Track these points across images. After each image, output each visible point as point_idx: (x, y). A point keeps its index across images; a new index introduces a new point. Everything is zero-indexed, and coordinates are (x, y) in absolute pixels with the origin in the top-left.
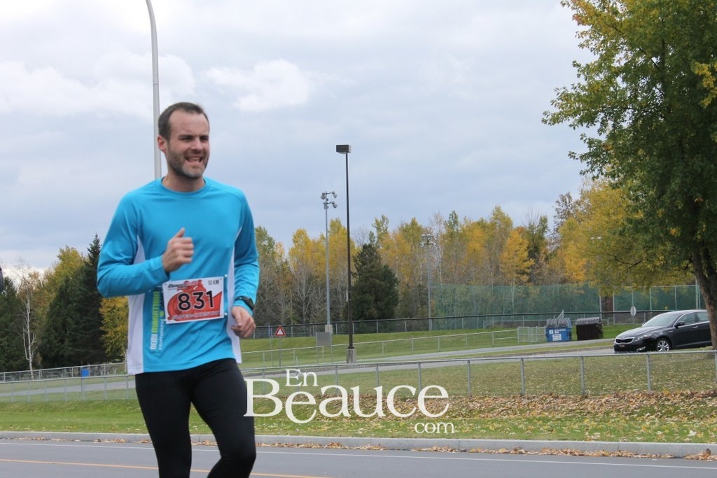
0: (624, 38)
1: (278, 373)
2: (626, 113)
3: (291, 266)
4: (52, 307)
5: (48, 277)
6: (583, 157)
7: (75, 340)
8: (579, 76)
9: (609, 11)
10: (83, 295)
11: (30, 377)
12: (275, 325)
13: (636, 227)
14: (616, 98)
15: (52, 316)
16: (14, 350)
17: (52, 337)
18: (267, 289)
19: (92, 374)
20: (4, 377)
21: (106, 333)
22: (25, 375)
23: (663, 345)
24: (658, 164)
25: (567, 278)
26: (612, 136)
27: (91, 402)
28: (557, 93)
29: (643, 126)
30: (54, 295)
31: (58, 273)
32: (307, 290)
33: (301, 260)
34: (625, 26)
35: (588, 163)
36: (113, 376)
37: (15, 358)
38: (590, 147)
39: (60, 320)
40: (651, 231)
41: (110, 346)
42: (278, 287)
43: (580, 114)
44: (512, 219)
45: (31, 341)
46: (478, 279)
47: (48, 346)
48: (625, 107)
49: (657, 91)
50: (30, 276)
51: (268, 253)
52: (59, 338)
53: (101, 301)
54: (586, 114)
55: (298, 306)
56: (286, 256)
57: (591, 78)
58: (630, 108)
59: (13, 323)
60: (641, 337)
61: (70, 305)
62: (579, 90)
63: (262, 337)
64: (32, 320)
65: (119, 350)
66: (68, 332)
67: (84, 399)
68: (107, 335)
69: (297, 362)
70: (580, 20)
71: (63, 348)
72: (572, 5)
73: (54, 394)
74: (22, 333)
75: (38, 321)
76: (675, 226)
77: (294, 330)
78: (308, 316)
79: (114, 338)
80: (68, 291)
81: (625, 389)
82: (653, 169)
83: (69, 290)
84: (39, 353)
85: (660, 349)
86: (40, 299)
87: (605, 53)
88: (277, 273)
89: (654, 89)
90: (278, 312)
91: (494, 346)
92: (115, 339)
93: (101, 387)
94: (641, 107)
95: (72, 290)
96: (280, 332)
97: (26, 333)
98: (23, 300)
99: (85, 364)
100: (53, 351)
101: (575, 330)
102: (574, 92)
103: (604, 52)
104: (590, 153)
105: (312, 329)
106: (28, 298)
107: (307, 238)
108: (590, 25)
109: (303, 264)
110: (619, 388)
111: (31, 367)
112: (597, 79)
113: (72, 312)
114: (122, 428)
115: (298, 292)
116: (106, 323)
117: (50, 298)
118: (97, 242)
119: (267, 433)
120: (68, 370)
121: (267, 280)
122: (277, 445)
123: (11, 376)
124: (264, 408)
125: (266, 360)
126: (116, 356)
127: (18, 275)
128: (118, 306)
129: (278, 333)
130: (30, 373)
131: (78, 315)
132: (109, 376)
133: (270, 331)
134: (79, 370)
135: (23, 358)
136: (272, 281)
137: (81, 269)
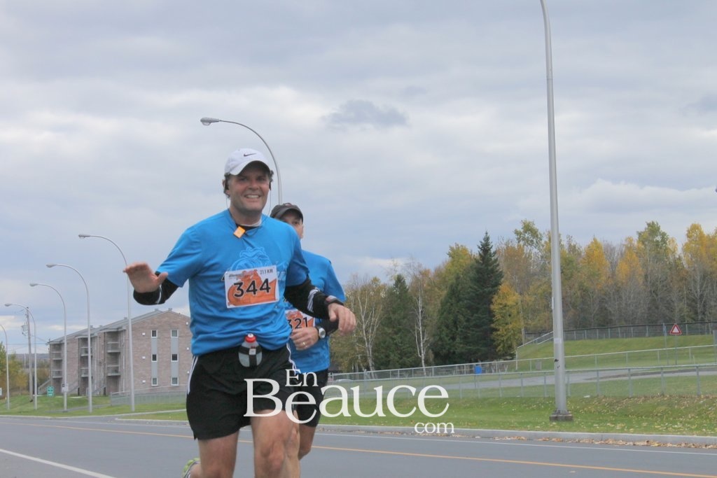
1: (674, 372)
3: (684, 262)
4: (443, 304)
5: (439, 273)
7: (466, 338)
10: (473, 292)
11: (423, 373)
12: (670, 323)
15: (443, 313)
16: (407, 347)
17: (444, 334)
18: (660, 286)
19: (484, 372)
20: (399, 373)
21: (498, 330)
22: (417, 372)
27: (485, 399)
30: (445, 292)
31: (448, 270)
32: (701, 287)
33: (695, 255)
36: (503, 373)
37: (408, 355)
39: (451, 317)
41: (502, 345)
42: (671, 284)
45: (423, 338)
47: (440, 343)
50: (421, 273)
51: (661, 248)
52: (451, 335)
53: (493, 298)
55: (692, 303)
56: (679, 252)
59: (406, 320)
61: (461, 303)
63: (654, 336)
64: (424, 318)
65: (510, 347)
66: (459, 329)
67: (479, 396)
68: (499, 333)
69: (694, 360)
71: (454, 346)
74: (414, 330)
75: (429, 319)
77: (689, 328)
78: (704, 314)
79: (505, 335)
80: (459, 289)
83: (459, 287)
84: (430, 351)
86: (430, 297)
88: (670, 269)
90: (671, 310)
92: (507, 337)
93: (495, 384)
95: (462, 288)
96: (676, 330)
97: (418, 330)
98: (415, 298)
99: (477, 362)
100: (445, 349)
105: (708, 327)
106: (419, 295)
107: (701, 233)
109: (697, 260)
111: (423, 364)
113: (463, 309)
114: (522, 425)
115: (693, 289)
116: (497, 320)
117: (441, 295)
118: (487, 239)
119: (673, 433)
120: (459, 366)
121: (660, 276)
122: (683, 445)
123: (404, 373)
124: (663, 408)
125: (660, 359)
126: (508, 354)
127: (409, 273)
128: (510, 303)
129: (674, 331)
130: (422, 369)
131: (469, 311)
132: (501, 373)
133: (665, 329)
134: (471, 367)
135: (415, 354)
136: (664, 278)
137: (471, 267)
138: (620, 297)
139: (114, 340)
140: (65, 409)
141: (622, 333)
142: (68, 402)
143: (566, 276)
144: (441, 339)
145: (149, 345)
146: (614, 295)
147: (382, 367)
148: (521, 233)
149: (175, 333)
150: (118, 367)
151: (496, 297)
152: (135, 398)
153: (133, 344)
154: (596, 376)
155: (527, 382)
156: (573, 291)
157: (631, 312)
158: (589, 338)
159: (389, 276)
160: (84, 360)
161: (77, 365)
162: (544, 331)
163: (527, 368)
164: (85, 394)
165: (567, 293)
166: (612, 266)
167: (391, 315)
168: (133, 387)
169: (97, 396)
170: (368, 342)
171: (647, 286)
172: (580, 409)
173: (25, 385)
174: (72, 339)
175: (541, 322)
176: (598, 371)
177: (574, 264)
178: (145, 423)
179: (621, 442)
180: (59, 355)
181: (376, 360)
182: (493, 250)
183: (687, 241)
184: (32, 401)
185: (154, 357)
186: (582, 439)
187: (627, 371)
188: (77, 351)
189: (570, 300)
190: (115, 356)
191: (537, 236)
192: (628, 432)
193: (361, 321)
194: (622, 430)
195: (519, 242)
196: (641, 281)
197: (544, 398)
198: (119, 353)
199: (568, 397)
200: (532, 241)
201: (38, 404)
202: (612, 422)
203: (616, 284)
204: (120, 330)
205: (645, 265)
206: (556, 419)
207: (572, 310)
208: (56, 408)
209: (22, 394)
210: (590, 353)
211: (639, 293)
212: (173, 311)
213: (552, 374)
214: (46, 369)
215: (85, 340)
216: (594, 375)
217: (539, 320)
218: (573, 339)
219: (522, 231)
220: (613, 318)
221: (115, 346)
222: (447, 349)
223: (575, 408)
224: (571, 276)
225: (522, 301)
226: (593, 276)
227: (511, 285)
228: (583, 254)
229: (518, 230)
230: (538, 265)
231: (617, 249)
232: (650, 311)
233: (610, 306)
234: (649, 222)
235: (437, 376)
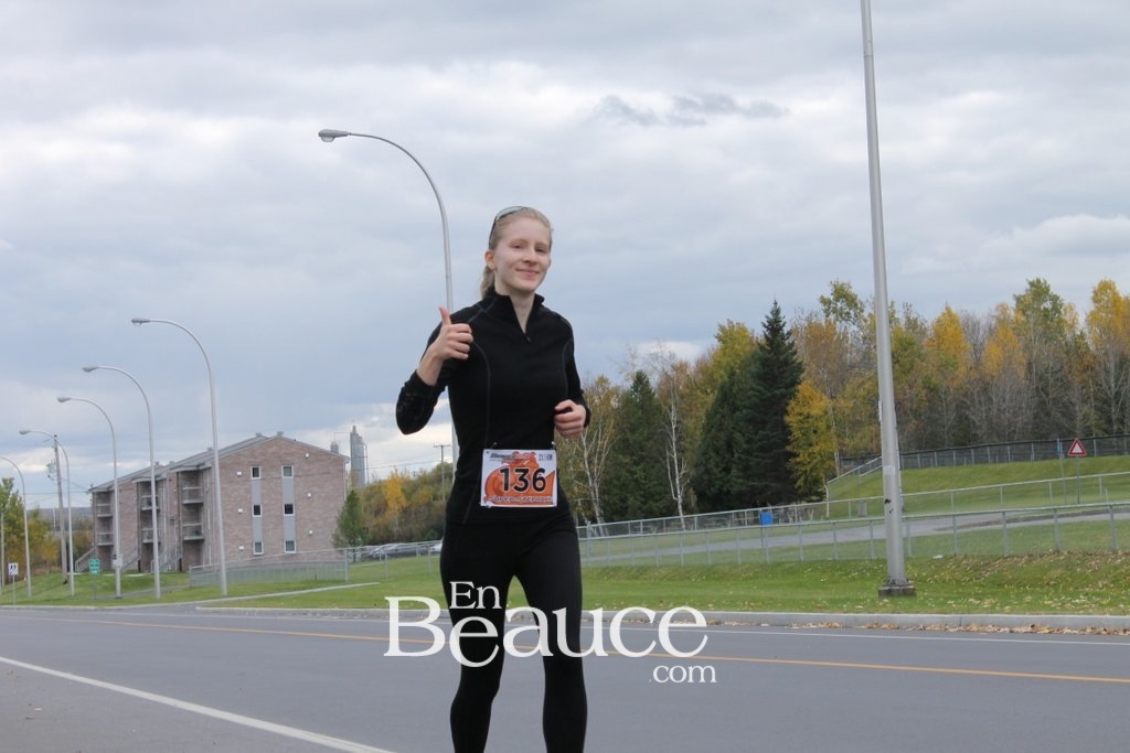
1: (1075, 515)
3: (1089, 341)
4: (709, 416)
5: (702, 367)
7: (747, 468)
10: (756, 396)
11: (680, 526)
12: (1069, 437)
15: (709, 431)
16: (655, 486)
17: (711, 465)
19: (776, 521)
20: (642, 527)
21: (798, 456)
22: (672, 523)
27: (779, 564)
30: (711, 398)
31: (718, 364)
32: (1116, 381)
33: (1107, 329)
36: (807, 523)
37: (657, 497)
39: (722, 435)
41: (803, 478)
42: (1069, 376)
45: (679, 471)
47: (705, 477)
50: (674, 368)
51: (1052, 321)
52: (724, 465)
53: (787, 404)
55: (1103, 405)
56: (1081, 325)
59: (651, 442)
61: (738, 413)
63: (1045, 458)
64: (680, 439)
65: (817, 481)
66: (736, 455)
67: (768, 559)
68: (798, 459)
69: (1107, 495)
71: (728, 482)
73: (720, 552)
74: (665, 458)
75: (687, 440)
77: (1099, 445)
78: (1122, 422)
79: (809, 463)
80: (734, 391)
83: (735, 389)
84: (691, 490)
86: (689, 405)
88: (1067, 353)
90: (1070, 416)
92: (811, 466)
93: (793, 541)
95: (740, 390)
96: (1077, 449)
97: (671, 458)
98: (665, 408)
99: (764, 505)
100: (713, 486)
106: (672, 402)
107: (1115, 294)
109: (1109, 338)
111: (680, 511)
113: (742, 424)
114: (835, 604)
115: (1103, 383)
116: (795, 440)
117: (706, 402)
118: (776, 312)
119: (1073, 612)
120: (737, 514)
121: (1051, 364)
122: (1089, 630)
123: (650, 526)
124: (1060, 571)
125: (1054, 495)
126: (812, 492)
127: (655, 368)
128: (814, 412)
129: (1075, 451)
130: (679, 520)
131: (750, 427)
132: (803, 523)
133: (1060, 447)
134: (756, 513)
135: (667, 497)
136: (1058, 367)
137: (753, 357)
138: (990, 399)
139: (191, 484)
140: (119, 594)
141: (993, 456)
142: (121, 582)
143: (904, 369)
144: (707, 471)
145: (249, 491)
146: (979, 396)
147: (615, 517)
148: (830, 302)
149: (288, 470)
150: (200, 527)
151: (792, 403)
152: (227, 574)
153: (222, 489)
154: (952, 525)
156: (914, 391)
157: (1006, 423)
158: (942, 464)
159: (623, 374)
160: (145, 517)
161: (136, 524)
162: (869, 456)
163: (845, 515)
164: (149, 569)
165: (905, 394)
166: (976, 351)
167: (629, 436)
168: (223, 557)
169: (170, 573)
170: (593, 479)
171: (1030, 380)
172: (927, 576)
173: (55, 557)
174: (126, 483)
175: (865, 441)
176: (954, 515)
177: (915, 349)
178: (244, 612)
179: (990, 628)
180: (107, 509)
181: (605, 505)
182: (786, 330)
183: (1093, 308)
184: (66, 582)
185: (257, 510)
186: (930, 625)
187: (1000, 516)
188: (135, 502)
189: (909, 405)
190: (195, 509)
191: (856, 305)
192: (1002, 612)
193: (581, 445)
194: (992, 610)
195: (827, 316)
196: (1022, 372)
197: (871, 560)
198: (202, 504)
199: (907, 559)
200: (848, 313)
201: (76, 586)
202: (976, 596)
203: (982, 379)
204: (201, 468)
205: (1027, 348)
206: (889, 593)
207: (914, 421)
208: (103, 593)
209: (50, 572)
210: (943, 488)
211: (1019, 392)
212: (285, 435)
213: (881, 522)
214: (88, 532)
215: (147, 485)
216: (948, 522)
217: (861, 438)
218: (915, 467)
219: (832, 298)
220: (978, 432)
221: (194, 494)
222: (717, 486)
223: (919, 575)
224: (912, 367)
225: (834, 409)
226: (945, 367)
227: (817, 384)
228: (930, 333)
229: (826, 297)
230: (858, 351)
231: (983, 323)
232: (1037, 420)
233: (974, 414)
234: (1031, 280)
235: (704, 531)
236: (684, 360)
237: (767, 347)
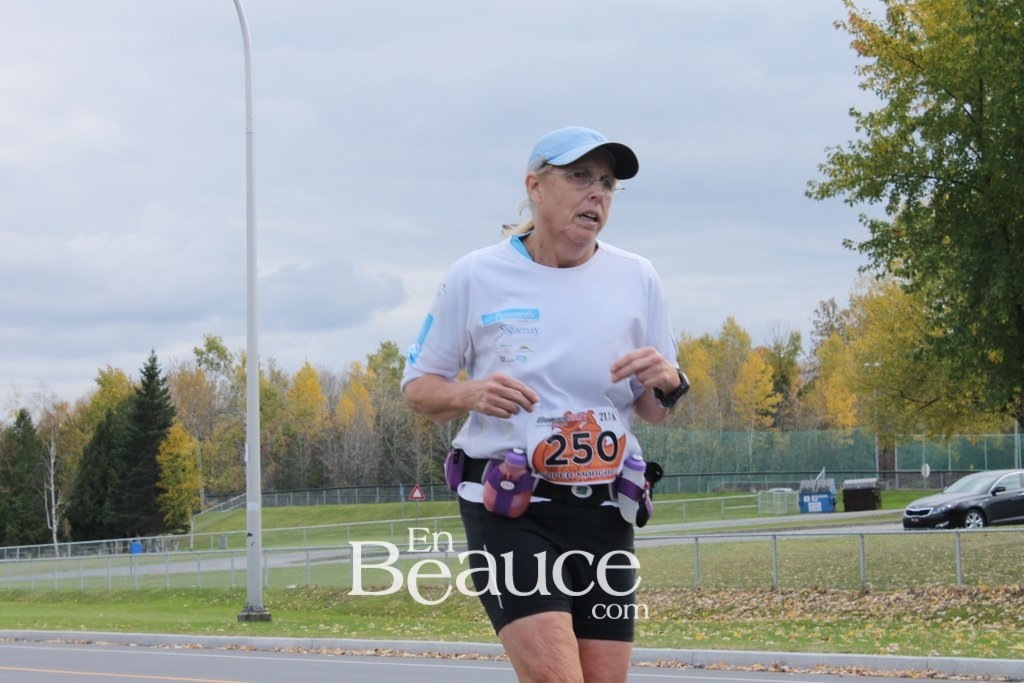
0: (924, 75)
2: (926, 184)
4: (87, 452)
5: (81, 409)
6: (863, 247)
7: (119, 501)
8: (858, 129)
9: (903, 37)
10: (132, 436)
11: (54, 553)
12: (409, 483)
13: (939, 348)
14: (912, 163)
15: (85, 467)
16: (32, 515)
17: (86, 497)
19: (144, 551)
20: (18, 553)
21: (167, 491)
22: (46, 550)
23: (974, 520)
24: (971, 258)
25: (830, 421)
26: (907, 217)
27: (146, 591)
28: (826, 154)
29: (951, 204)
30: (89, 437)
31: (95, 404)
34: (926, 58)
35: (870, 255)
36: (172, 553)
37: (33, 526)
38: (873, 232)
39: (98, 472)
40: (960, 354)
42: (412, 429)
43: (859, 185)
44: (751, 335)
45: (56, 502)
46: (700, 420)
47: (80, 508)
48: (924, 174)
49: (970, 152)
50: (55, 407)
52: (97, 498)
53: (159, 445)
54: (869, 185)
55: (440, 456)
57: (877, 132)
58: (931, 177)
59: (31, 475)
60: (944, 509)
61: (113, 451)
62: (859, 150)
63: (387, 501)
64: (58, 472)
65: (183, 515)
66: (110, 490)
67: (136, 586)
68: (167, 495)
70: (862, 49)
71: (102, 513)
72: (849, 26)
73: (92, 578)
74: (42, 490)
75: (65, 474)
76: (996, 348)
77: (436, 491)
79: (177, 498)
80: (111, 431)
81: (923, 582)
82: (964, 265)
83: (112, 429)
84: (66, 521)
85: (969, 525)
86: (68, 442)
87: (897, 98)
89: (967, 149)
90: (412, 465)
91: (723, 518)
92: (180, 500)
93: (161, 569)
94: (949, 176)
95: (116, 429)
96: (417, 494)
97: (48, 490)
98: (45, 443)
99: (134, 536)
100: (87, 517)
101: (842, 497)
102: (852, 153)
103: (895, 96)
104: (874, 240)
106: (52, 438)
108: (875, 55)
110: (914, 581)
111: (55, 539)
112: (885, 133)
113: (116, 461)
114: (198, 627)
115: (442, 437)
116: (165, 477)
117: (84, 440)
118: (153, 360)
119: (412, 637)
120: (108, 544)
121: (397, 418)
122: (426, 655)
123: (25, 553)
124: (398, 603)
125: (395, 535)
126: (179, 525)
127: (37, 406)
128: (184, 452)
129: (415, 495)
130: (53, 548)
131: (124, 464)
132: (168, 553)
133: (402, 491)
134: (125, 543)
135: (44, 525)
136: (403, 420)
137: (130, 399)
138: (341, 447)
141: (343, 498)
143: (266, 417)
144: (82, 503)
146: (332, 443)
148: (202, 353)
151: (164, 444)
154: (305, 558)
155: (206, 566)
156: (275, 437)
157: (355, 469)
158: (296, 503)
159: (8, 411)
162: (233, 493)
163: (209, 547)
165: (266, 438)
166: (330, 402)
167: (10, 468)
171: (378, 432)
172: (281, 604)
175: (229, 480)
176: (307, 550)
177: (278, 398)
179: (338, 651)
182: (161, 377)
186: (286, 647)
189: (271, 449)
191: (226, 357)
192: (348, 637)
194: (340, 635)
195: (199, 365)
196: (371, 424)
197: (231, 589)
199: (264, 588)
200: (218, 364)
202: (326, 623)
203: (335, 429)
205: (376, 403)
206: (247, 618)
207: (274, 464)
210: (296, 525)
211: (368, 441)
213: (243, 554)
216: (302, 556)
217: (226, 478)
218: (272, 505)
220: (331, 476)
222: (91, 517)
223: (274, 602)
224: (274, 413)
225: (202, 450)
226: (303, 415)
227: (186, 428)
228: (290, 385)
229: (199, 348)
230: (225, 399)
231: (339, 379)
232: (382, 467)
233: (327, 460)
234: (384, 342)
235: (75, 557)
236: (65, 401)
237: (144, 392)
